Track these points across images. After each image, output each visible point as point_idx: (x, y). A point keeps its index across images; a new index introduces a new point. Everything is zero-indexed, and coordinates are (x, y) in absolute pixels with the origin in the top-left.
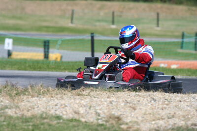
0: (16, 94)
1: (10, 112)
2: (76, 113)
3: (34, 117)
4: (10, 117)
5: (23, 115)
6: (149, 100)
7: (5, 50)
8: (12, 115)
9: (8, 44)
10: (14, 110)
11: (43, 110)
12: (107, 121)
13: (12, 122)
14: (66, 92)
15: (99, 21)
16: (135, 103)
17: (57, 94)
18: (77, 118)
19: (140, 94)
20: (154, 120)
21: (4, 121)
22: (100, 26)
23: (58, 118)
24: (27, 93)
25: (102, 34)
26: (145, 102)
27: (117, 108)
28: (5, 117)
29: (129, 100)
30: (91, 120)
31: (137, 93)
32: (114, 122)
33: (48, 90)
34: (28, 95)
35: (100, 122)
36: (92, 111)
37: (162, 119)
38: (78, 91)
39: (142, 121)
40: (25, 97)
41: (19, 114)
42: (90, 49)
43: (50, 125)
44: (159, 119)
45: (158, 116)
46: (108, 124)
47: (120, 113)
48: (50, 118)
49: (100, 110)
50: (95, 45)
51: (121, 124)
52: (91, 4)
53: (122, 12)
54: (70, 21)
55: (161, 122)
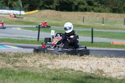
0: (53, 58)
1: (49, 67)
2: (81, 68)
3: (60, 69)
4: (50, 69)
5: (55, 68)
6: (117, 62)
7: (51, 35)
8: (50, 68)
9: (53, 33)
10: (51, 66)
11: (66, 66)
12: (95, 72)
13: (50, 72)
14: (77, 57)
15: (96, 22)
16: (110, 63)
17: (72, 58)
18: (81, 70)
19: (112, 59)
20: (118, 72)
21: (46, 71)
22: (97, 24)
23: (72, 70)
24: (58, 58)
25: (98, 28)
26: (115, 63)
27: (101, 66)
28: (47, 69)
29: (107, 62)
30: (88, 71)
31: (111, 58)
32: (99, 72)
33: (68, 56)
34: (59, 58)
35: (92, 72)
36: (89, 67)
37: (123, 71)
38: (83, 57)
39: (113, 72)
40: (57, 60)
41: (54, 68)
42: (91, 35)
43: (68, 74)
44: (121, 72)
45: (120, 70)
46: (96, 73)
47: (102, 68)
48: (69, 70)
49: (93, 66)
50: (94, 34)
51: (102, 74)
52: (93, 14)
53: (107, 18)
54: (82, 22)
55: (122, 73)
